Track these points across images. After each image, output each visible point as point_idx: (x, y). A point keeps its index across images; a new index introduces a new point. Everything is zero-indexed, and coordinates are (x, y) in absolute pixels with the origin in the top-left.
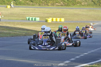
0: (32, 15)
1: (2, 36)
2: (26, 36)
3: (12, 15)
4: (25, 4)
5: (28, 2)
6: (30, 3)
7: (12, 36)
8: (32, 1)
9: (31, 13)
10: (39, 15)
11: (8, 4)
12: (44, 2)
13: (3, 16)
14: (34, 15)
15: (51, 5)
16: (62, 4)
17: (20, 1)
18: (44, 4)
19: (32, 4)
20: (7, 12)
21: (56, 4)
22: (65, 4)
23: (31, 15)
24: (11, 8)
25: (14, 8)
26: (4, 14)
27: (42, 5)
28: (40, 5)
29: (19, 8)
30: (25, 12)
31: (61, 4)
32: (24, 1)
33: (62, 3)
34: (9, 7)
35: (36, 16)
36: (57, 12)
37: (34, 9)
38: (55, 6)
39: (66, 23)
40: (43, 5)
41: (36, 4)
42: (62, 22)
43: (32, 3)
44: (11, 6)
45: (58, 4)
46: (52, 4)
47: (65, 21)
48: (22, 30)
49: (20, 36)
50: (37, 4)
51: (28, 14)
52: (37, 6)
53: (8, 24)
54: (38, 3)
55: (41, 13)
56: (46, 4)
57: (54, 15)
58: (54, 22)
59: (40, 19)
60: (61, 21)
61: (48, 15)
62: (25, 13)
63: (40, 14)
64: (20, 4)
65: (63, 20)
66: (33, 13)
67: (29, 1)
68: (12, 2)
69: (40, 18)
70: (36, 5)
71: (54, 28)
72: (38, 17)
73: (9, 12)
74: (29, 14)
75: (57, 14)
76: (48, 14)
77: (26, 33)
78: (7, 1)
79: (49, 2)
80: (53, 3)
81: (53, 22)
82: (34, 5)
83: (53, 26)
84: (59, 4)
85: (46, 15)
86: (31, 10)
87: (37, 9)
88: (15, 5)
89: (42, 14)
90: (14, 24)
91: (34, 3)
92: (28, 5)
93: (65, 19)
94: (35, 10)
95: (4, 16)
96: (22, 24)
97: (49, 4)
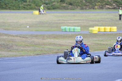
0: (71, 23)
2: (58, 54)
3: (41, 24)
4: (61, 7)
5: (64, 5)
6: (68, 7)
7: (38, 54)
8: (71, 4)
9: (68, 20)
10: (80, 23)
11: (36, 9)
12: (88, 4)
13: (28, 27)
14: (73, 23)
15: (98, 9)
16: (116, 6)
17: (54, 5)
18: (88, 7)
19: (71, 8)
20: (35, 21)
21: (105, 6)
22: (118, 6)
23: (69, 24)
24: (40, 14)
25: (44, 15)
26: (30, 23)
27: (86, 9)
28: (82, 9)
29: (52, 14)
30: (59, 20)
31: (113, 7)
32: (59, 4)
33: (114, 4)
34: (37, 12)
35: (76, 24)
36: (107, 19)
37: (73, 14)
38: (105, 9)
39: (120, 33)
40: (87, 8)
41: (76, 7)
42: (113, 32)
43: (70, 6)
44: (40, 11)
45: (108, 6)
47: (117, 31)
48: (54, 46)
49: (48, 54)
50: (79, 7)
51: (64, 23)
52: (78, 11)
53: (34, 38)
54: (79, 5)
55: (83, 20)
56: (91, 7)
57: (102, 22)
58: (102, 33)
59: (81, 29)
60: (112, 30)
61: (94, 23)
62: (60, 22)
64: (54, 9)
65: (114, 29)
66: (72, 20)
67: (66, 4)
68: (42, 6)
69: (81, 28)
70: (77, 9)
71: (102, 41)
72: (78, 26)
73: (38, 20)
74: (66, 22)
75: (107, 21)
76: (93, 21)
77: (58, 50)
78: (35, 4)
79: (95, 4)
80: (102, 5)
81: (100, 33)
82: (74, 9)
83: (101, 39)
84: (111, 7)
85: (91, 23)
86: (69, 16)
87: (78, 14)
88: (47, 10)
89: (85, 21)
90: (44, 37)
91: (74, 5)
92: (65, 9)
93: (117, 28)
94: (74, 16)
95: (29, 27)
96: (55, 37)
97: (96, 7)
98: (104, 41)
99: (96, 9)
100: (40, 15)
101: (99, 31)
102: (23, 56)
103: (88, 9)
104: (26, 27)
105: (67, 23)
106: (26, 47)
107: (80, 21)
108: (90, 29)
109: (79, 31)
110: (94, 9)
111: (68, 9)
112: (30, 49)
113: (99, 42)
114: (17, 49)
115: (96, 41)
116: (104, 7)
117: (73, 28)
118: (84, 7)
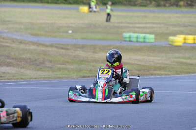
0: (140, 28)
1: (61, 76)
3: (92, 28)
6: (136, 1)
7: (84, 77)
9: (136, 23)
10: (154, 28)
11: (84, 4)
13: (70, 32)
14: (144, 28)
15: (184, 6)
18: (169, 2)
19: (141, 3)
20: (81, 22)
23: (136, 30)
24: (91, 11)
25: (97, 13)
26: (74, 26)
27: (164, 6)
28: (159, 5)
30: (121, 23)
34: (85, 9)
35: (148, 30)
37: (143, 14)
38: (194, 7)
40: (167, 5)
41: (149, 2)
44: (90, 7)
46: (189, 3)
50: (154, 3)
51: (129, 27)
52: (152, 9)
53: (79, 49)
55: (159, 24)
56: (172, 4)
57: (189, 28)
58: (189, 46)
59: (155, 39)
61: (177, 29)
62: (121, 25)
63: (159, 26)
64: (113, 4)
66: (141, 24)
69: (156, 36)
70: (151, 5)
71: (189, 58)
72: (151, 33)
73: (86, 22)
74: (131, 25)
76: (175, 26)
80: (191, 1)
81: (186, 45)
82: (145, 6)
83: (187, 55)
85: (172, 29)
86: (138, 16)
87: (151, 15)
88: (101, 5)
89: (162, 26)
90: (95, 49)
92: (131, 5)
94: (146, 16)
95: (73, 32)
97: (182, 3)
98: (192, 59)
99: (180, 6)
100: (90, 13)
101: (185, 43)
102: (60, 78)
103: (169, 6)
104: (67, 32)
105: (133, 27)
106: (65, 65)
107: (155, 26)
108: (171, 38)
109: (153, 40)
110: (177, 6)
111: (135, 5)
112: (72, 67)
113: (184, 61)
114: (52, 68)
115: (179, 58)
116: (193, 4)
117: (142, 35)
118: (162, 3)
